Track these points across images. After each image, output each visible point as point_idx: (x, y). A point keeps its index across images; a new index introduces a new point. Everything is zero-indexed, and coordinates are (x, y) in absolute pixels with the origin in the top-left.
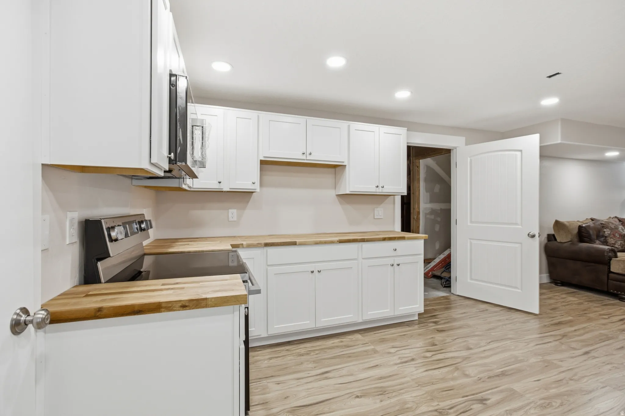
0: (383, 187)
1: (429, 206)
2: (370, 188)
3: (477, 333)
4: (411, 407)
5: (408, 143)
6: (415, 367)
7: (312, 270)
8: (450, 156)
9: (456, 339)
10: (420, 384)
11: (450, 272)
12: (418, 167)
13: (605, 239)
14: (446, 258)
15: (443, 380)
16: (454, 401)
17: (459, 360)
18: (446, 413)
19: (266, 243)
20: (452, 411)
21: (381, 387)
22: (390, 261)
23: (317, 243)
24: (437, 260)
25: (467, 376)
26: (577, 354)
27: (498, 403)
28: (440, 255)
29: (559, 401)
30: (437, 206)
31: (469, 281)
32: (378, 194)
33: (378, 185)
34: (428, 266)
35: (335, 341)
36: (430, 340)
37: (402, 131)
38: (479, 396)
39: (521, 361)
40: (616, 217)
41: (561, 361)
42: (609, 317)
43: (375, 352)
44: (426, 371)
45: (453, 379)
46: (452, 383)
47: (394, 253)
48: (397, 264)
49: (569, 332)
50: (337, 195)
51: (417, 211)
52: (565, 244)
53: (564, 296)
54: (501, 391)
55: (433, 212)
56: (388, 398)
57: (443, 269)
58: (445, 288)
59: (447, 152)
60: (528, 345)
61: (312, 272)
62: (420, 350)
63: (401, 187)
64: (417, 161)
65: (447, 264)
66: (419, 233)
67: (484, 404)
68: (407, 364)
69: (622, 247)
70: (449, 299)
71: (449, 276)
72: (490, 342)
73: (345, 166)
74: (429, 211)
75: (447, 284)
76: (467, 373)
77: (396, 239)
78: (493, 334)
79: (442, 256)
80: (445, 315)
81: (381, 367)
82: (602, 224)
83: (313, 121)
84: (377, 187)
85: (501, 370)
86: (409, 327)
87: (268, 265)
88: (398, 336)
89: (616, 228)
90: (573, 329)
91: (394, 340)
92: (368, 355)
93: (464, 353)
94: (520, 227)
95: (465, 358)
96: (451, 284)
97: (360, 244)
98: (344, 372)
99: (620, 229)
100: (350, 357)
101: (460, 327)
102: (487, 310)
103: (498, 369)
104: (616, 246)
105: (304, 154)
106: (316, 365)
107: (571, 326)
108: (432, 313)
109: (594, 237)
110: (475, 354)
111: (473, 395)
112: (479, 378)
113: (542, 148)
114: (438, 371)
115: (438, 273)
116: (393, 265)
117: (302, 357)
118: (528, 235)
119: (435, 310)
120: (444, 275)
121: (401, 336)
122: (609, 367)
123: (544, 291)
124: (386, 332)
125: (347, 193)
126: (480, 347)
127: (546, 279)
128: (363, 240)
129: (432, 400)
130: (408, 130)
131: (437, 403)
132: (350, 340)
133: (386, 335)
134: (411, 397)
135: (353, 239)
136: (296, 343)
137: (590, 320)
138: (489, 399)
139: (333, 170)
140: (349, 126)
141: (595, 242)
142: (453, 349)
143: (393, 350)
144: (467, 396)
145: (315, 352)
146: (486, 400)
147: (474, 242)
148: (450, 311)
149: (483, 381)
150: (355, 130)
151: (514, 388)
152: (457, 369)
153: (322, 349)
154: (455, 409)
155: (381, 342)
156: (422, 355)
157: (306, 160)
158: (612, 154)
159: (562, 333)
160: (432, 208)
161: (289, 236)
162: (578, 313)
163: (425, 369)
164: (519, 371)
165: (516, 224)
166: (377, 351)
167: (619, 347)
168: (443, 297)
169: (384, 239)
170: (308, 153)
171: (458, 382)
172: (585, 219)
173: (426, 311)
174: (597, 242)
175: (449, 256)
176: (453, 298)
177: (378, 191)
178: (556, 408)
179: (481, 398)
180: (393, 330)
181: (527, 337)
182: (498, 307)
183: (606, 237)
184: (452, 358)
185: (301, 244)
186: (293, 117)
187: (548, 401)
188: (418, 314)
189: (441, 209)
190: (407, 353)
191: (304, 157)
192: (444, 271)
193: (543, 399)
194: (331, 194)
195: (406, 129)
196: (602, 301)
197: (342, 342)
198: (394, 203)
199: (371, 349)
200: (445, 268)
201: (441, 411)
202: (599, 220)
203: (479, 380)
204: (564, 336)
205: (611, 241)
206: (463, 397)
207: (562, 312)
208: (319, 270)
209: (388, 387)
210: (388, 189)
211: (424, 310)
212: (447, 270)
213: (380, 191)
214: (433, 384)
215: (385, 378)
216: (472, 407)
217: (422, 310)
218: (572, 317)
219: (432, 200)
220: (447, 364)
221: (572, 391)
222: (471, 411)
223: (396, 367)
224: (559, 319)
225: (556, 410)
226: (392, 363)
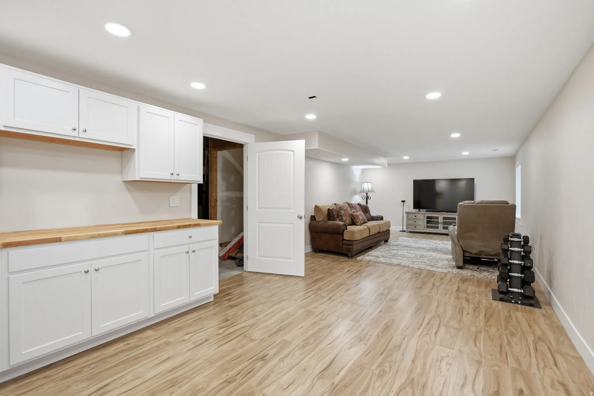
0: (179, 175)
1: (225, 194)
2: (163, 175)
3: (262, 301)
4: (202, 388)
5: (204, 134)
6: (208, 347)
7: (86, 270)
8: (243, 150)
9: (245, 311)
10: (211, 362)
11: (243, 252)
12: (216, 158)
13: (342, 217)
14: (240, 241)
15: (233, 350)
16: (241, 367)
17: (247, 329)
18: (234, 380)
19: (7, 243)
20: (239, 376)
21: (172, 379)
22: (185, 248)
23: (93, 237)
24: (233, 243)
25: (252, 340)
26: (325, 300)
27: (275, 355)
28: (235, 238)
29: (313, 339)
30: (233, 194)
31: (258, 258)
32: (173, 181)
33: (173, 173)
34: (225, 249)
35: (120, 346)
36: (223, 318)
37: (199, 122)
38: (261, 355)
39: (293, 315)
40: (347, 202)
41: (316, 308)
42: (342, 270)
43: (168, 344)
44: (219, 347)
45: (242, 347)
46: (240, 351)
47: (190, 241)
48: (192, 251)
49: (321, 286)
50: (123, 181)
51: (215, 199)
52: (321, 222)
53: (320, 260)
54: (277, 345)
55: (229, 199)
56: (179, 387)
57: (238, 250)
58: (238, 267)
59: (240, 146)
60: (297, 301)
61: (87, 272)
62: (214, 329)
63: (198, 176)
64: (215, 152)
65: (240, 246)
66: (216, 220)
67: (264, 360)
68: (201, 346)
69: (349, 222)
70: (241, 276)
71: (242, 256)
72: (271, 307)
73: (134, 149)
74: (225, 199)
75: (240, 263)
76: (253, 338)
77: (191, 226)
78: (274, 299)
79: (237, 239)
80: (238, 291)
81: (174, 357)
82: (340, 207)
83: (87, 92)
84: (172, 174)
85: (278, 327)
86: (205, 309)
87: (10, 273)
88: (193, 321)
89: (347, 210)
90: (324, 283)
91: (190, 325)
92: (160, 349)
93: (251, 321)
94: (293, 211)
95: (253, 325)
96: (243, 263)
97: (151, 234)
98: (129, 378)
99: (349, 210)
100: (137, 358)
101: (250, 299)
102: (270, 280)
103: (276, 327)
104: (347, 222)
105: (75, 130)
106: (88, 383)
107: (323, 281)
108: (226, 292)
109: (336, 216)
110: (259, 320)
111: (257, 355)
112: (261, 339)
113: (307, 151)
114: (229, 344)
115: (233, 254)
116: (188, 252)
117: (70, 379)
118: (298, 216)
119: (229, 288)
120: (238, 255)
121: (196, 320)
122: (341, 304)
123: (308, 258)
124: (181, 320)
125: (136, 180)
126: (264, 313)
127: (309, 249)
128: (155, 230)
129: (222, 373)
130: (204, 121)
131: (227, 374)
132: (139, 339)
133: (180, 324)
134: (203, 377)
135: (143, 229)
136: (60, 364)
137: (333, 274)
138: (268, 354)
139: (119, 153)
140: (139, 108)
141: (336, 220)
142: (243, 320)
143: (187, 337)
144: (252, 358)
145: (90, 367)
146: (266, 356)
147: (260, 224)
148: (242, 287)
149: (265, 341)
150: (147, 112)
151: (286, 339)
152: (245, 337)
153: (100, 360)
154: (241, 374)
155: (174, 332)
156: (216, 333)
157: (79, 137)
158: (345, 160)
159: (317, 287)
160: (228, 196)
161: (52, 231)
162: (327, 271)
163: (217, 346)
164: (290, 324)
165: (291, 209)
166: (170, 342)
167: (346, 290)
168: (237, 275)
169: (179, 227)
170: (81, 130)
171: (245, 348)
172: (331, 204)
173: (221, 291)
174: (338, 219)
175: (242, 239)
176: (245, 274)
177: (173, 179)
178: (312, 344)
179: (263, 356)
180: (189, 317)
181: (296, 296)
182: (278, 276)
183: (342, 216)
184: (241, 328)
185: (69, 240)
186: (56, 81)
187: (307, 341)
188: (214, 295)
189: (236, 197)
190: (202, 335)
191: (75, 134)
192: (239, 252)
193: (305, 340)
194: (118, 179)
195: (203, 120)
196: (339, 260)
197: (128, 344)
198: (191, 191)
199: (163, 342)
200: (239, 249)
201: (229, 380)
202: (339, 205)
203: (262, 341)
204: (319, 289)
205: (344, 218)
206: (248, 361)
207: (318, 272)
208: (97, 269)
209: (181, 376)
210: (184, 177)
211: (219, 291)
212: (241, 251)
213: (175, 179)
214: (224, 357)
215: (176, 368)
216: (255, 366)
217: (217, 291)
218: (323, 274)
219: (228, 189)
220: (236, 336)
221: (321, 328)
222: (255, 370)
223: (189, 353)
224: (317, 277)
225: (312, 346)
226: (186, 350)
